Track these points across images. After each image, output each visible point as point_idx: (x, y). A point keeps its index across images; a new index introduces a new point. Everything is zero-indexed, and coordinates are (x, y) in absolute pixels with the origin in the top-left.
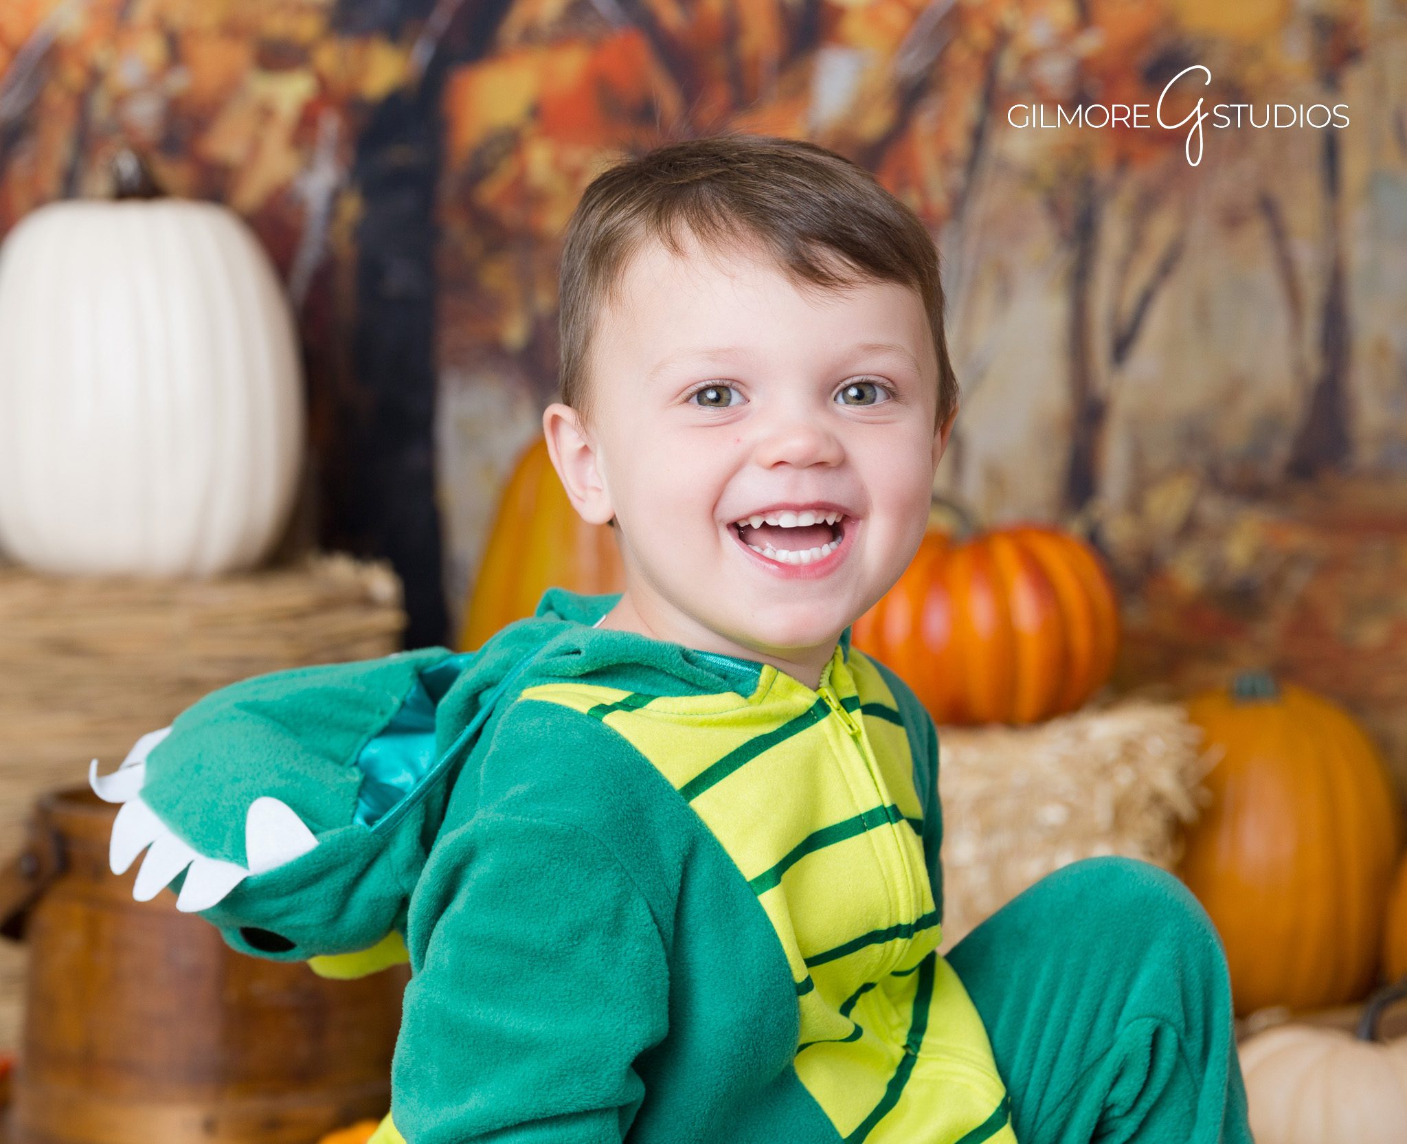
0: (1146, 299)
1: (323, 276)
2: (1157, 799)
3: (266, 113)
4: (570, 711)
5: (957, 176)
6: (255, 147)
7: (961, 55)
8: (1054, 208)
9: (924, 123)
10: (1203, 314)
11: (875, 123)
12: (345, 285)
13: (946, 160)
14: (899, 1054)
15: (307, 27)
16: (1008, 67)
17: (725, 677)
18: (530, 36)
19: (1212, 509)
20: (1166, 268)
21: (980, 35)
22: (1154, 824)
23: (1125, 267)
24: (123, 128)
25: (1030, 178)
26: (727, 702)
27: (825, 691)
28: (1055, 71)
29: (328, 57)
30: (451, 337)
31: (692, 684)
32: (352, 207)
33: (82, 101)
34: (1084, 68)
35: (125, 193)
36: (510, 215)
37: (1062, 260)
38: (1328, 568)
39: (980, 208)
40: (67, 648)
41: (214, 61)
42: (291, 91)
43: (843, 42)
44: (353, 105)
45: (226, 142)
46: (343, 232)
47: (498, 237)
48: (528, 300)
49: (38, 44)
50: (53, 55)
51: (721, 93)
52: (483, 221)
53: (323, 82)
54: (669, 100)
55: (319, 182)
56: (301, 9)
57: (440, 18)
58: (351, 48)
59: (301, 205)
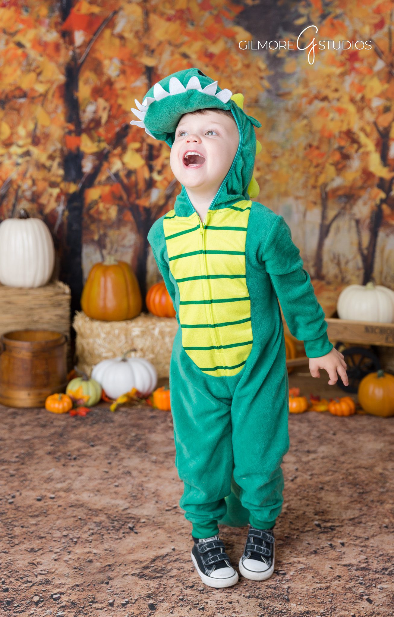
1: (61, 225)
3: (51, 195)
6: (49, 201)
11: (162, 202)
12: (65, 227)
15: (59, 180)
24: (25, 197)
29: (62, 185)
30: (84, 238)
32: (66, 213)
33: (16, 191)
35: (21, 217)
36: (96, 216)
40: (9, 303)
41: (41, 185)
42: (56, 191)
43: (156, 187)
44: (67, 194)
45: (43, 200)
46: (65, 218)
47: (93, 220)
48: (99, 231)
49: (8, 180)
50: (11, 182)
51: (134, 196)
52: (91, 217)
53: (61, 190)
54: (125, 196)
55: (61, 208)
56: (58, 176)
57: (83, 179)
58: (67, 184)
59: (57, 212)
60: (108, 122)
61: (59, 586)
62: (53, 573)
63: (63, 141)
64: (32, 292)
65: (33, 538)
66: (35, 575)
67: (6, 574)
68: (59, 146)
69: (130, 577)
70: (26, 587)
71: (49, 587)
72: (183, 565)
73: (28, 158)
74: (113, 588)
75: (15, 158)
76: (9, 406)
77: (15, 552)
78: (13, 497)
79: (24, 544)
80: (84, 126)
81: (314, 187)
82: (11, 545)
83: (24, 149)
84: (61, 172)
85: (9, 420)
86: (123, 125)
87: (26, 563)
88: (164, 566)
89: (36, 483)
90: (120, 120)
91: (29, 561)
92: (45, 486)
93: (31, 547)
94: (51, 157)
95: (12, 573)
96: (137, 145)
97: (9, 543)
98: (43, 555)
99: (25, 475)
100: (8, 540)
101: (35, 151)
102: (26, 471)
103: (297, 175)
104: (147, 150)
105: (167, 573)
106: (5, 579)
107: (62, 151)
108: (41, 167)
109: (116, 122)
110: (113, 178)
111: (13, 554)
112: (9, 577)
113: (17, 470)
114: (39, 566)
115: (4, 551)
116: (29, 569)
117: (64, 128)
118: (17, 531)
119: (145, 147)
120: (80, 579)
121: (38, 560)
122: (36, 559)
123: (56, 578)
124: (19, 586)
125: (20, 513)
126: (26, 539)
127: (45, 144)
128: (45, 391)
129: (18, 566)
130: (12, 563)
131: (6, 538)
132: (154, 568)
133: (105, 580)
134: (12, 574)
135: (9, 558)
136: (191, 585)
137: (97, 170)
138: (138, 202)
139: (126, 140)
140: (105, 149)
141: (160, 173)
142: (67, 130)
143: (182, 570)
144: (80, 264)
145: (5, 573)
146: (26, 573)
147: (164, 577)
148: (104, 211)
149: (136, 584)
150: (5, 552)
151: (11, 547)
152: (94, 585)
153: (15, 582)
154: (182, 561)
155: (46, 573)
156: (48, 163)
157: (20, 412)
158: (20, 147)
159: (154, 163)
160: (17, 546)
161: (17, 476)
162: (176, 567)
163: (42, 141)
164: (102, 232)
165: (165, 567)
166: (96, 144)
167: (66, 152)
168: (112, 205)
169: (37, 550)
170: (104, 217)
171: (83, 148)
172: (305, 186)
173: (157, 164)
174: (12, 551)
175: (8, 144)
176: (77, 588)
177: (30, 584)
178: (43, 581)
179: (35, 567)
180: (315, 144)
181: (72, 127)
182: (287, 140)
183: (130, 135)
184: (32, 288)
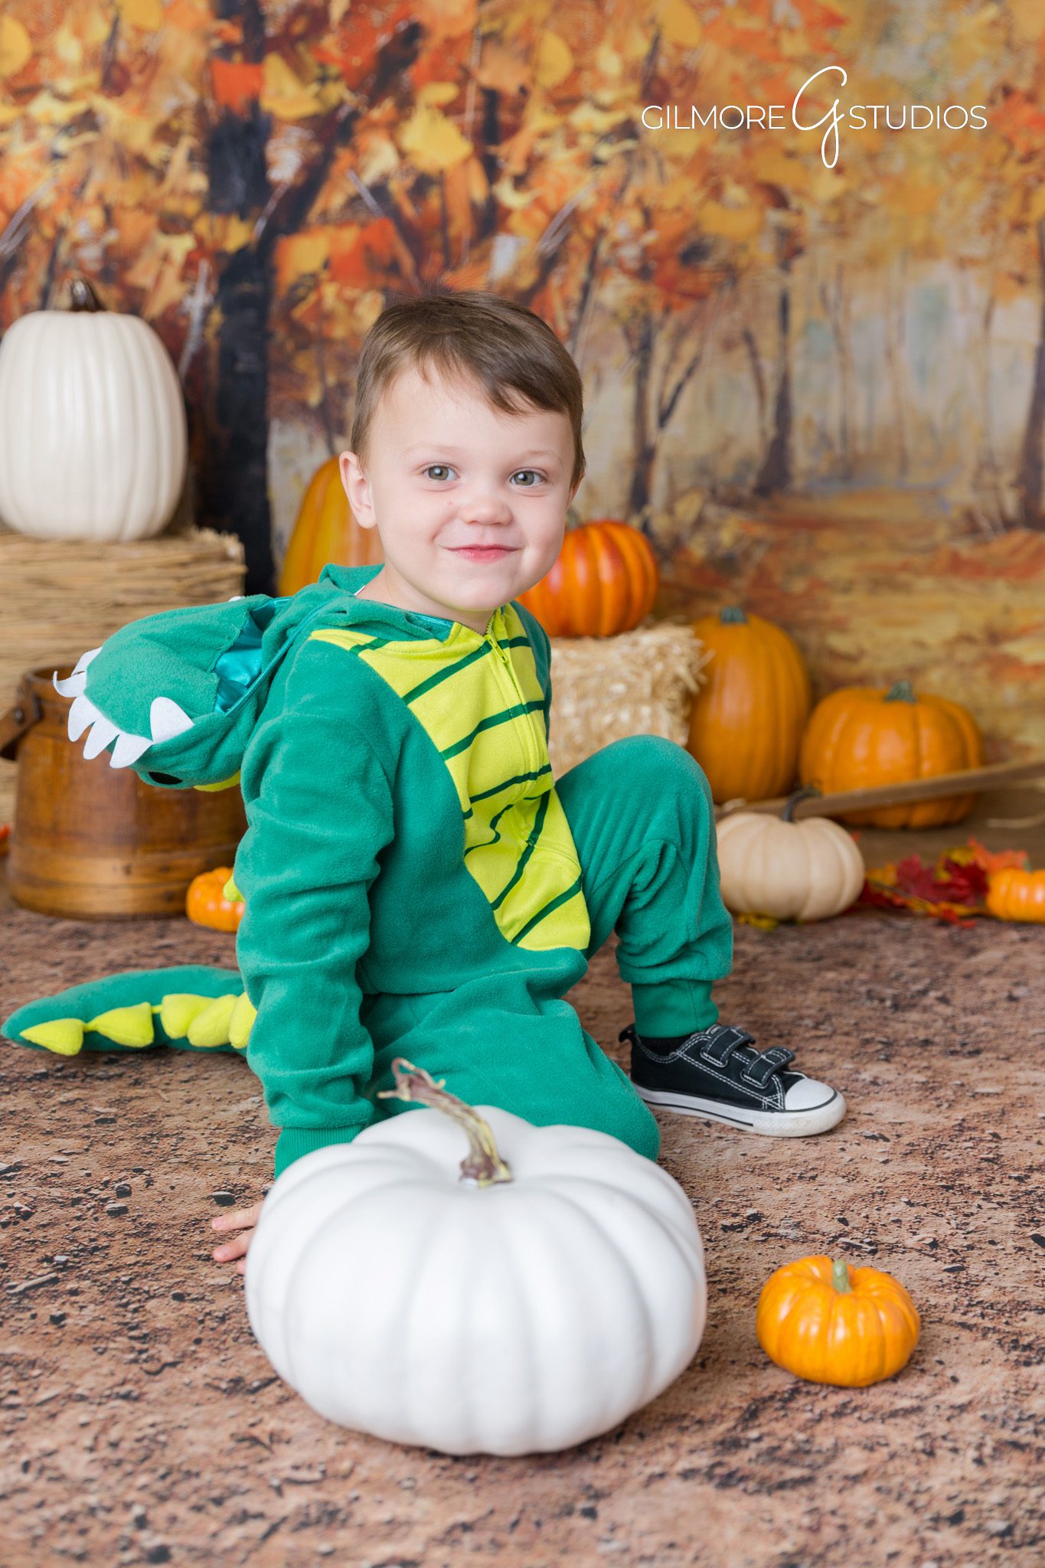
0: (679, 388)
1: (199, 358)
2: (677, 679)
3: (166, 258)
4: (339, 649)
5: (573, 315)
6: (158, 279)
7: (576, 240)
8: (628, 334)
9: (555, 281)
10: (710, 399)
11: (526, 280)
12: (213, 363)
13: (566, 304)
14: (524, 845)
15: (192, 207)
16: (604, 249)
17: (430, 630)
18: (325, 217)
19: (712, 512)
20: (690, 372)
21: (589, 231)
22: (675, 694)
23: (667, 370)
24: (77, 265)
25: (615, 315)
26: (431, 645)
27: (489, 637)
28: (630, 253)
29: (202, 226)
30: (275, 399)
31: (411, 635)
32: (216, 317)
33: (53, 246)
34: (646, 250)
35: (77, 307)
36: (312, 327)
37: (634, 364)
38: (776, 547)
39: (585, 333)
40: (43, 583)
41: (134, 225)
42: (181, 246)
43: (509, 231)
44: (217, 255)
45: (141, 275)
46: (210, 332)
47: (304, 339)
48: (322, 377)
49: (26, 209)
50: (34, 216)
51: (437, 258)
52: (296, 329)
53: (200, 241)
54: (407, 262)
55: (198, 301)
56: (187, 194)
57: (271, 206)
58: (217, 221)
59: (187, 316)
60: (348, 15)
61: (385, 1530)
62: (346, 1476)
63: (205, 77)
64: (117, 551)
65: (230, 1343)
66: (271, 1487)
67: (144, 1487)
68: (191, 95)
69: (675, 1485)
70: (246, 1538)
71: (343, 1537)
72: (879, 1428)
73: (89, 136)
74: (621, 1534)
75: (45, 134)
76: (56, 914)
77: (168, 1394)
78: (124, 1193)
79: (201, 1361)
80: (271, 30)
81: (1019, 227)
82: (146, 1366)
83: (79, 107)
84: (199, 182)
85: (64, 953)
86: (402, 26)
87: (222, 1436)
88: (801, 1437)
89: (202, 1146)
90: (392, 9)
91: (233, 1427)
92: (235, 1153)
93: (232, 1373)
94: (166, 133)
95: (169, 1480)
96: (446, 92)
97: (135, 1361)
98: (287, 1406)
99: (152, 1118)
100: (132, 1349)
101: (112, 111)
102: (153, 1106)
103: (964, 187)
104: (476, 109)
105: (827, 1462)
106: (148, 1507)
107: (201, 110)
108: (133, 164)
109: (376, 17)
110: (369, 200)
111: (162, 1404)
112: (162, 1499)
113: (119, 1102)
114: (280, 1449)
115: (123, 1390)
116: (242, 1463)
117: (207, 37)
118: (162, 1313)
119: (473, 98)
120: (470, 1500)
121: (272, 1424)
122: (261, 1421)
123: (367, 1499)
124: (215, 1535)
125: (159, 1249)
126: (204, 1343)
127: (145, 88)
128: (183, 859)
129: (190, 1450)
130: (162, 1438)
131: (122, 1341)
132: (764, 1445)
133: (575, 1499)
134: (174, 1483)
135: (150, 1420)
136: (948, 1510)
137: (314, 176)
138: (448, 279)
139: (408, 76)
140: (341, 103)
141: (520, 182)
142: (216, 43)
143: (885, 1451)
144: (262, 484)
145: (143, 1480)
146: (232, 1479)
147: (822, 1480)
148: (341, 309)
149: (716, 1515)
150: (126, 1397)
151: (146, 1377)
152: (538, 1524)
153: (193, 1518)
154: (866, 1415)
155: (317, 1475)
156: (156, 153)
157: (100, 929)
158: (63, 98)
159: (502, 150)
160: (173, 1371)
161: (121, 1122)
162: (855, 1439)
163: (137, 79)
164: (331, 380)
165: (807, 1441)
166: (314, 88)
167: (214, 119)
168: (366, 291)
169: (256, 1384)
170: (339, 331)
171: (268, 103)
172: (989, 224)
173: (513, 154)
174: (155, 1389)
175: (24, 90)
176: (468, 1539)
177: (258, 1528)
178: (314, 1512)
179: (266, 1454)
180: (1023, 84)
181: (235, 34)
182: (933, 74)
183: (424, 59)
184: (115, 541)
